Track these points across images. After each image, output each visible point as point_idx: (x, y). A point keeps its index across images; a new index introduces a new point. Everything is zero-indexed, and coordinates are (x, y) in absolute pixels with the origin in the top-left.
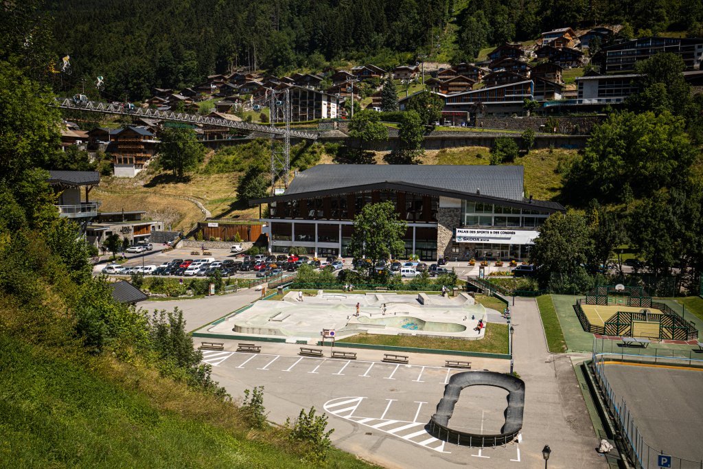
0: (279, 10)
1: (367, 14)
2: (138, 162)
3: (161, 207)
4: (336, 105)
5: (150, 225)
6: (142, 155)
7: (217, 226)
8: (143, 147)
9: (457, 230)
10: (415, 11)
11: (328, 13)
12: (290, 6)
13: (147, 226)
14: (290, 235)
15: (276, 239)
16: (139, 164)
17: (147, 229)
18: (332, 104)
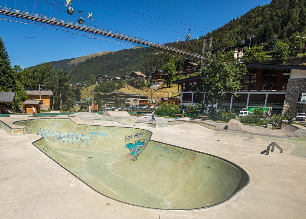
0: (232, 34)
1: (271, 27)
2: (159, 82)
3: (158, 96)
4: (242, 53)
5: (148, 101)
6: (160, 80)
7: (167, 99)
8: (161, 77)
9: (303, 94)
10: (298, 21)
11: (253, 31)
12: (237, 32)
13: (147, 101)
14: (191, 100)
15: (184, 102)
16: (159, 83)
17: (147, 102)
18: (240, 53)
